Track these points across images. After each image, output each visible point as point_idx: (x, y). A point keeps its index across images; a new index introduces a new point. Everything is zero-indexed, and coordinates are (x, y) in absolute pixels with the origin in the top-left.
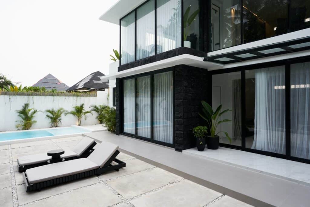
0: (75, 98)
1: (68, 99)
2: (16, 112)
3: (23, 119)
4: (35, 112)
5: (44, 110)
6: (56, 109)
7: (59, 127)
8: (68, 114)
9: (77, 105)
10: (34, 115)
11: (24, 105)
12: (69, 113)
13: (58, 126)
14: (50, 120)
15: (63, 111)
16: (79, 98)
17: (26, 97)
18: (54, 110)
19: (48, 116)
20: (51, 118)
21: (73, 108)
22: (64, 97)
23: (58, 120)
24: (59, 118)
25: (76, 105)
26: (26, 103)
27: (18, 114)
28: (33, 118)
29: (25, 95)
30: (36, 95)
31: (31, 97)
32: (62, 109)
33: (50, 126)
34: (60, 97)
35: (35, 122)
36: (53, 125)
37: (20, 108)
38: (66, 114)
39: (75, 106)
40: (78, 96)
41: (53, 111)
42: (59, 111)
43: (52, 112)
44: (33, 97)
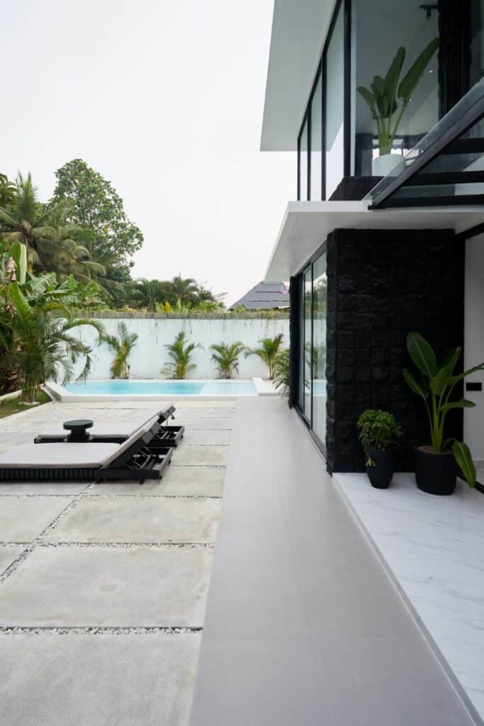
0: (264, 321)
1: (251, 324)
2: (165, 348)
3: (177, 361)
4: (191, 348)
5: (207, 345)
6: (229, 344)
7: (233, 378)
8: (252, 355)
9: (268, 337)
10: (189, 354)
11: (177, 335)
12: (252, 353)
13: (232, 376)
14: (218, 364)
15: (243, 348)
16: (272, 322)
17: (180, 321)
18: (226, 345)
19: (214, 357)
20: (220, 360)
21: (259, 342)
22: (242, 321)
23: (231, 366)
24: (234, 363)
25: (266, 336)
26: (180, 331)
27: (169, 351)
28: (189, 358)
29: (177, 318)
30: (196, 317)
31: (187, 321)
32: (240, 344)
33: (218, 376)
34: (235, 321)
35: (194, 366)
36: (223, 373)
37: (172, 342)
38: (247, 354)
39: (262, 337)
40: (269, 318)
41: (223, 348)
42: (234, 347)
43: (220, 349)
44: (190, 322)
